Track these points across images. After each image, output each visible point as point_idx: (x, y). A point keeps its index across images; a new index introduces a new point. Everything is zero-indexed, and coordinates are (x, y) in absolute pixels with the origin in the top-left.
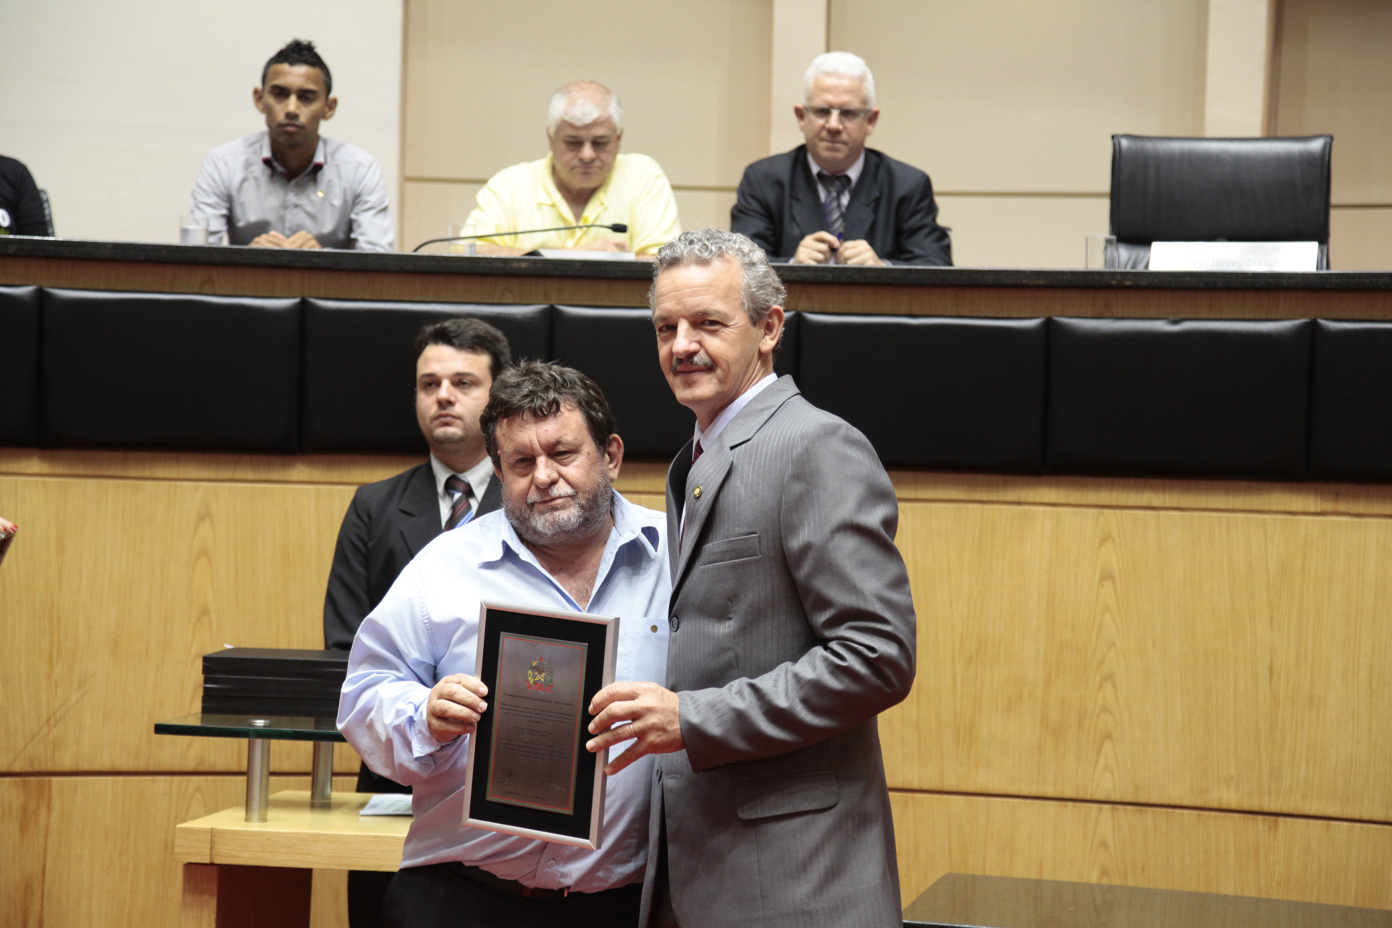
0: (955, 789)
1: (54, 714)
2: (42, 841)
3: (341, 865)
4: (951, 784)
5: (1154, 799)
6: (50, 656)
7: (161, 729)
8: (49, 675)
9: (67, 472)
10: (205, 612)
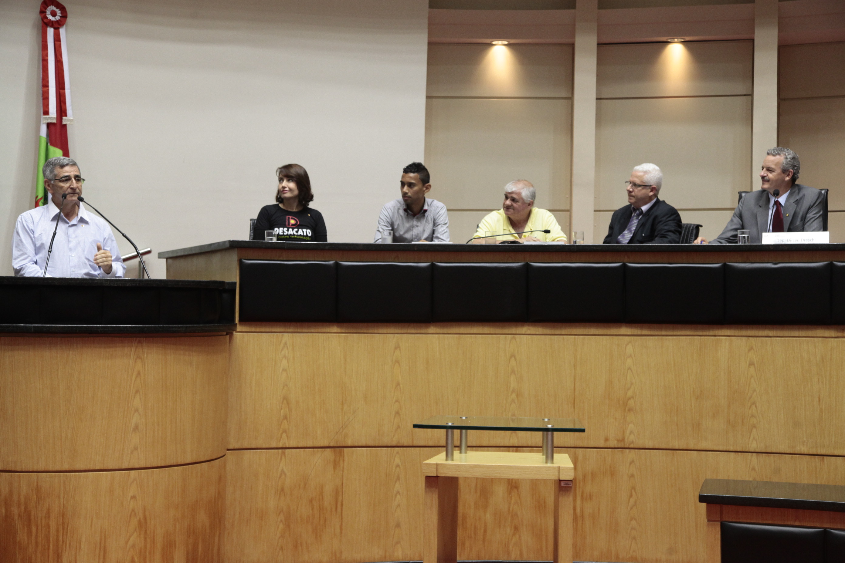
0: (693, 449)
1: (344, 424)
2: (341, 473)
3: (486, 476)
4: (691, 447)
5: (774, 451)
6: (342, 402)
7: (415, 426)
8: (342, 409)
9: (347, 331)
10: (398, 384)
